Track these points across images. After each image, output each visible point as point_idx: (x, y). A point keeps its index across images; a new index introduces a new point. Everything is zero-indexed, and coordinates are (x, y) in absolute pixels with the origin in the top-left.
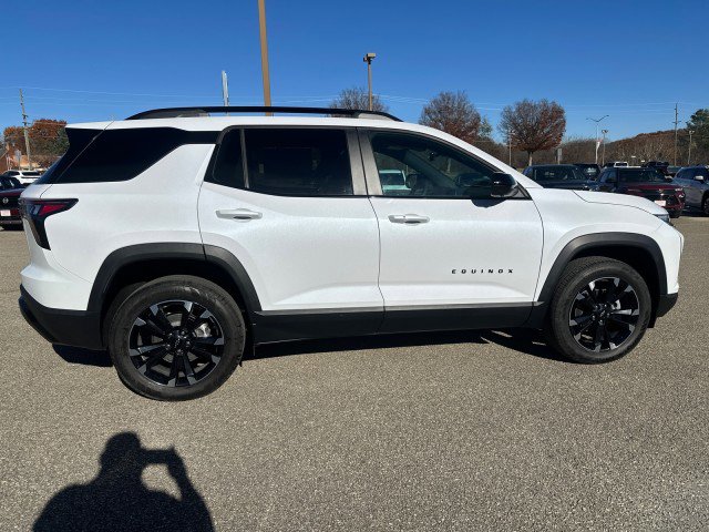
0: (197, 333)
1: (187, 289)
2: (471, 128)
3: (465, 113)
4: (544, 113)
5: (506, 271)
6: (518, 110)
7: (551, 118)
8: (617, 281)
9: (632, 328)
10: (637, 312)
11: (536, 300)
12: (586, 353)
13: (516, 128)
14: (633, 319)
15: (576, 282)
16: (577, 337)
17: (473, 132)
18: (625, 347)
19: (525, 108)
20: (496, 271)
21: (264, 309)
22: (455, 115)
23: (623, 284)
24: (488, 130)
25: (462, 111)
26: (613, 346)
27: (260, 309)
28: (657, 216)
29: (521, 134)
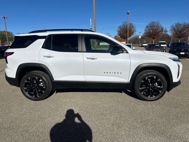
0: (40, 85)
1: (37, 74)
2: (160, 31)
3: (159, 27)
4: (184, 26)
5: (119, 73)
6: (176, 26)
7: (187, 28)
8: (155, 77)
9: (160, 91)
10: (162, 87)
11: (129, 81)
12: (145, 98)
13: (175, 31)
14: (161, 89)
15: (141, 77)
16: (142, 93)
17: (162, 32)
18: (158, 97)
19: (178, 25)
20: (116, 73)
21: (55, 80)
22: (155, 28)
23: (157, 78)
24: (166, 32)
25: (158, 27)
26: (154, 96)
27: (54, 80)
28: (170, 58)
29: (176, 33)
